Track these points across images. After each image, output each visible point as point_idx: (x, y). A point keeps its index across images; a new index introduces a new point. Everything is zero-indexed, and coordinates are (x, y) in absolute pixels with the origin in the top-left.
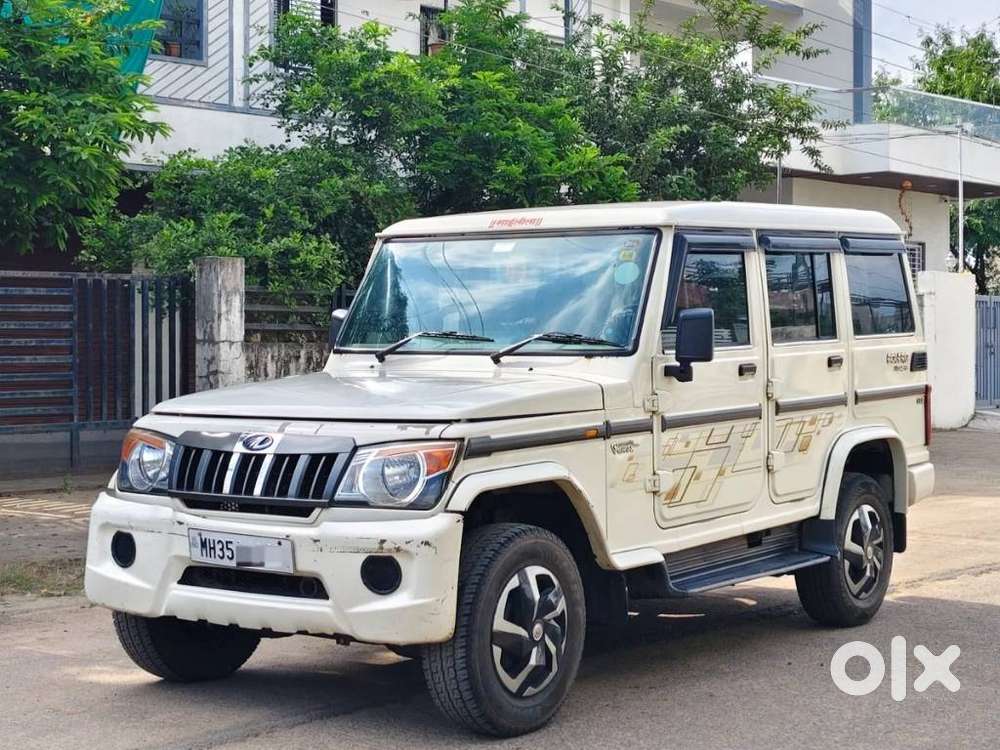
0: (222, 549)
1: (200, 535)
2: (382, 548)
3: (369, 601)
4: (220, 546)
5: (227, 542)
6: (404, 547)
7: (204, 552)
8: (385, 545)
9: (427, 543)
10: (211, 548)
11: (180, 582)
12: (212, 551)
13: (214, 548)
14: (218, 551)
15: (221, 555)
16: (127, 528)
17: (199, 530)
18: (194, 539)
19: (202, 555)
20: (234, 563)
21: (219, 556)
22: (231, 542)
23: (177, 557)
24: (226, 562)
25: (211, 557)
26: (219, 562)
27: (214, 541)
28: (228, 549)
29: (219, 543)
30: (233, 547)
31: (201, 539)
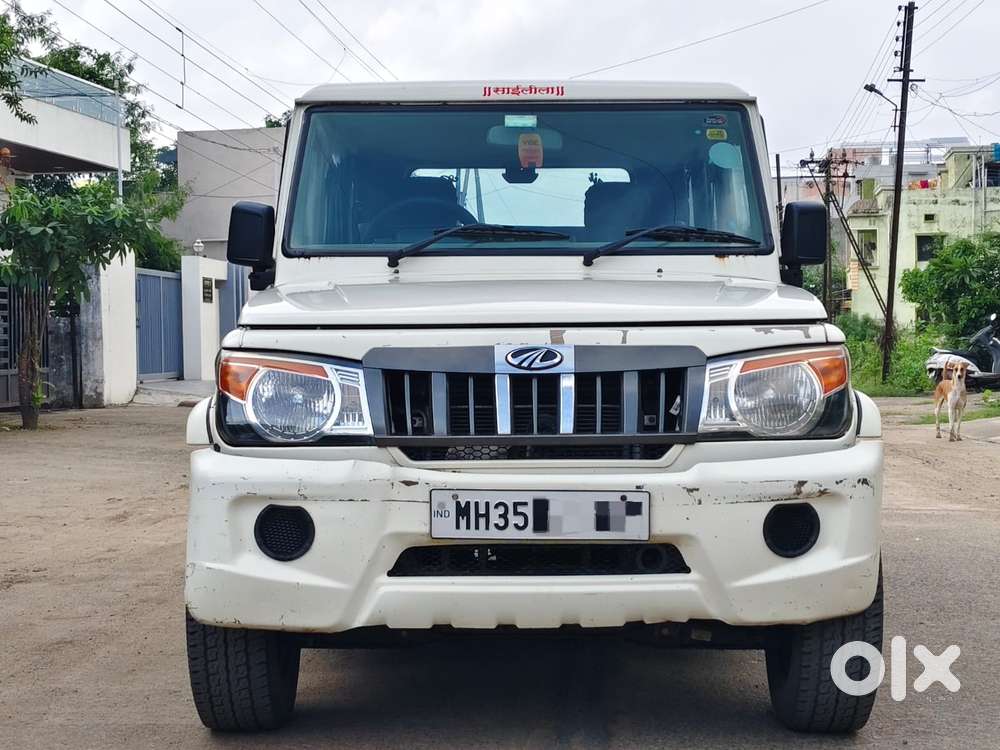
0: (504, 516)
1: (455, 497)
2: (799, 493)
3: (769, 567)
4: (501, 510)
5: (516, 505)
6: (833, 488)
7: (463, 523)
8: (805, 489)
9: (865, 481)
10: (478, 516)
11: (391, 574)
12: (482, 521)
13: (487, 515)
14: (495, 518)
15: (502, 524)
16: (294, 499)
17: (455, 492)
18: (442, 505)
19: (458, 527)
20: (529, 534)
21: (496, 525)
22: (525, 504)
23: (398, 536)
24: (511, 534)
25: (477, 528)
26: (494, 534)
27: (487, 504)
28: (516, 513)
29: (496, 506)
30: (529, 511)
31: (458, 504)
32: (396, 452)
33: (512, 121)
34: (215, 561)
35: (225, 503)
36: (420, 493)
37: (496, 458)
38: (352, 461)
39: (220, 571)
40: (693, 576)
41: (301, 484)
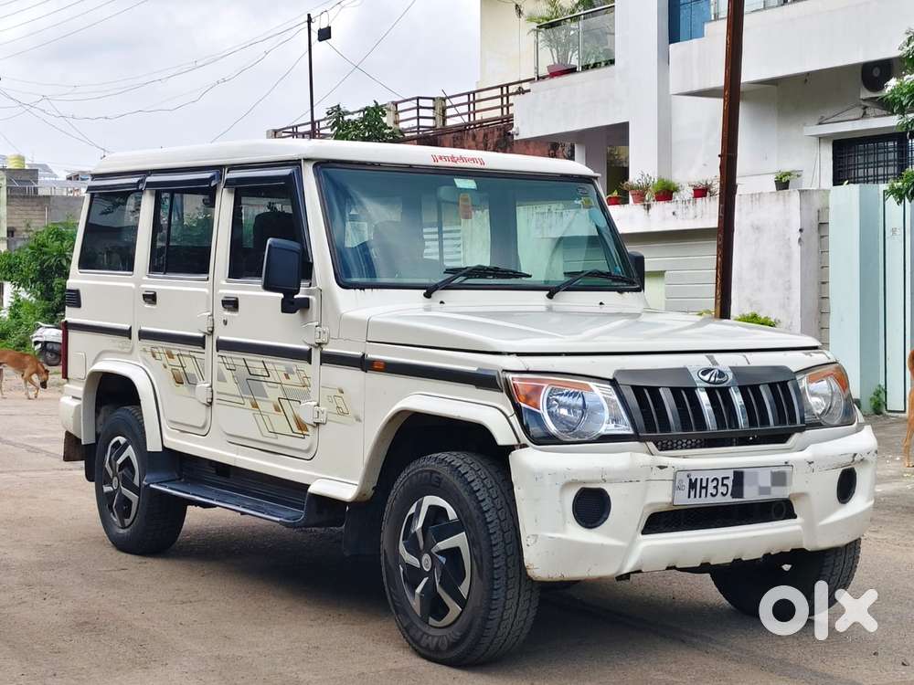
0: (716, 487)
1: (688, 475)
2: (853, 461)
3: (836, 510)
4: (715, 483)
5: (723, 479)
6: (866, 457)
7: (692, 493)
8: (855, 458)
10: (701, 487)
11: (643, 533)
12: (704, 491)
13: (706, 488)
14: (711, 490)
15: (714, 493)
16: (598, 482)
17: (688, 472)
18: (681, 481)
19: (689, 497)
20: (729, 499)
21: (711, 494)
22: (728, 478)
23: (651, 505)
24: (719, 500)
25: (700, 496)
26: (710, 501)
27: (708, 479)
28: (723, 485)
29: (713, 481)
30: (730, 483)
31: (690, 480)
32: (651, 445)
33: (462, 183)
34: (554, 531)
35: (558, 487)
36: (668, 474)
37: (695, 447)
38: (629, 453)
39: (559, 538)
40: (799, 520)
41: (603, 471)
